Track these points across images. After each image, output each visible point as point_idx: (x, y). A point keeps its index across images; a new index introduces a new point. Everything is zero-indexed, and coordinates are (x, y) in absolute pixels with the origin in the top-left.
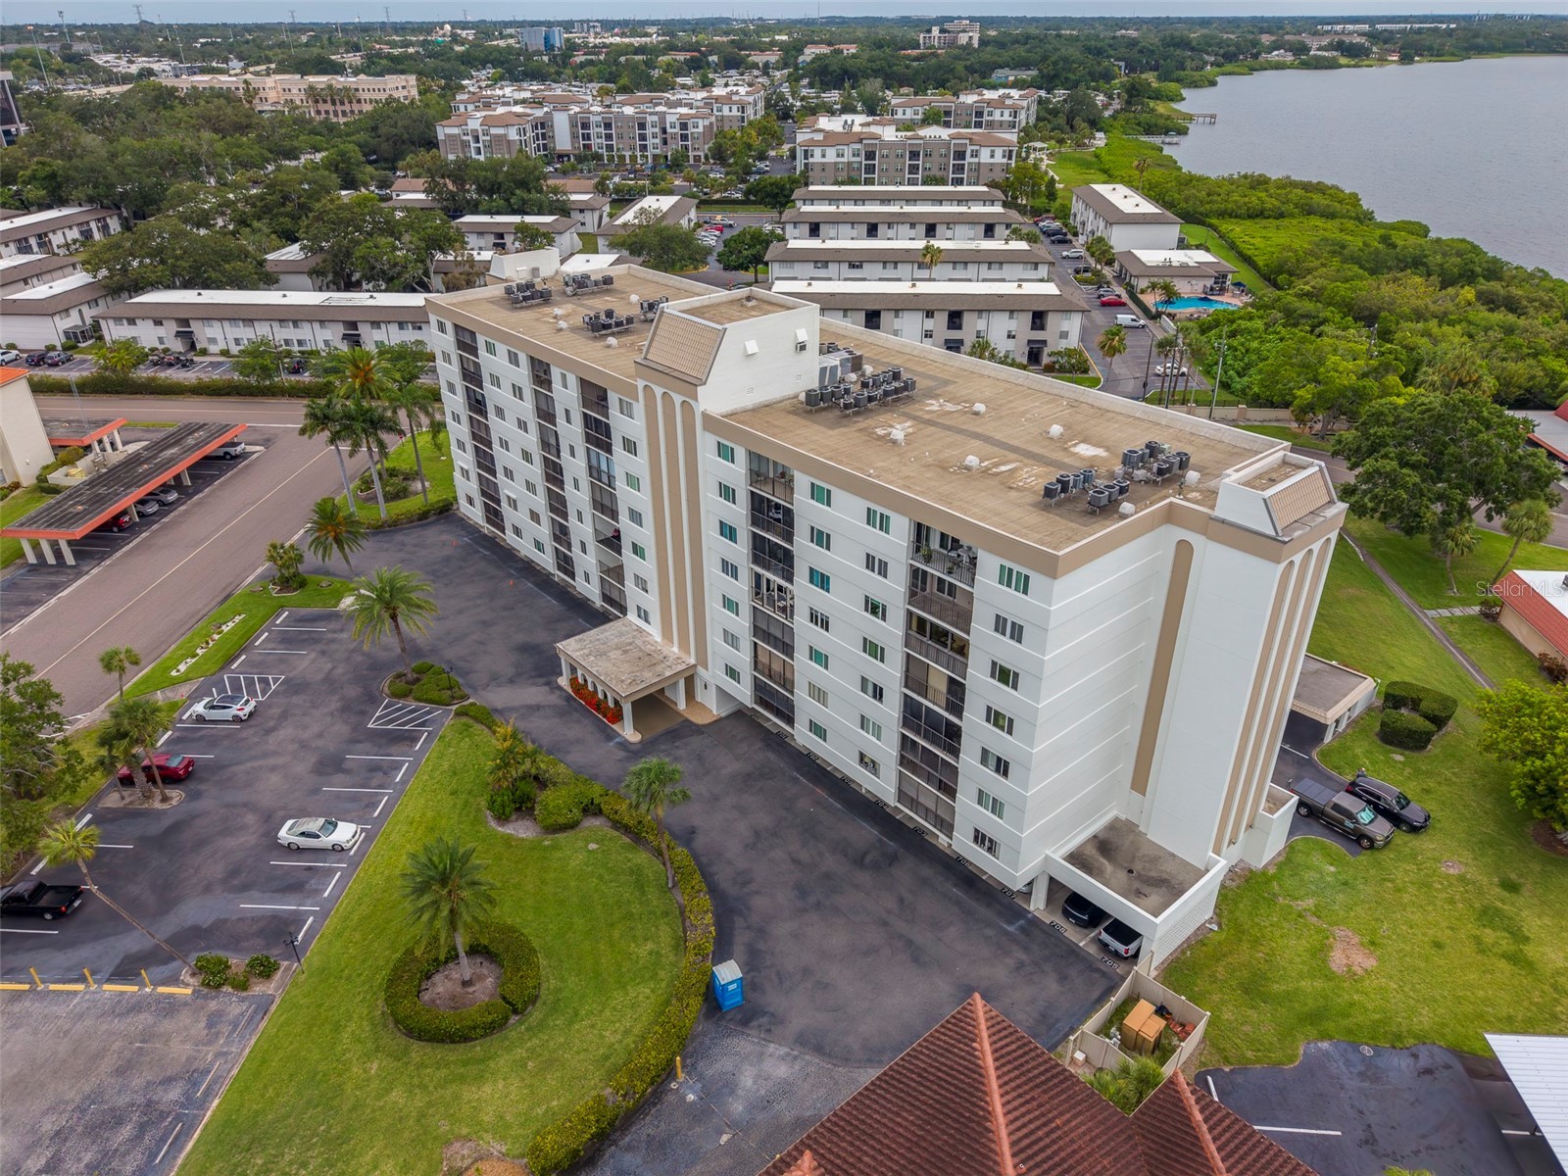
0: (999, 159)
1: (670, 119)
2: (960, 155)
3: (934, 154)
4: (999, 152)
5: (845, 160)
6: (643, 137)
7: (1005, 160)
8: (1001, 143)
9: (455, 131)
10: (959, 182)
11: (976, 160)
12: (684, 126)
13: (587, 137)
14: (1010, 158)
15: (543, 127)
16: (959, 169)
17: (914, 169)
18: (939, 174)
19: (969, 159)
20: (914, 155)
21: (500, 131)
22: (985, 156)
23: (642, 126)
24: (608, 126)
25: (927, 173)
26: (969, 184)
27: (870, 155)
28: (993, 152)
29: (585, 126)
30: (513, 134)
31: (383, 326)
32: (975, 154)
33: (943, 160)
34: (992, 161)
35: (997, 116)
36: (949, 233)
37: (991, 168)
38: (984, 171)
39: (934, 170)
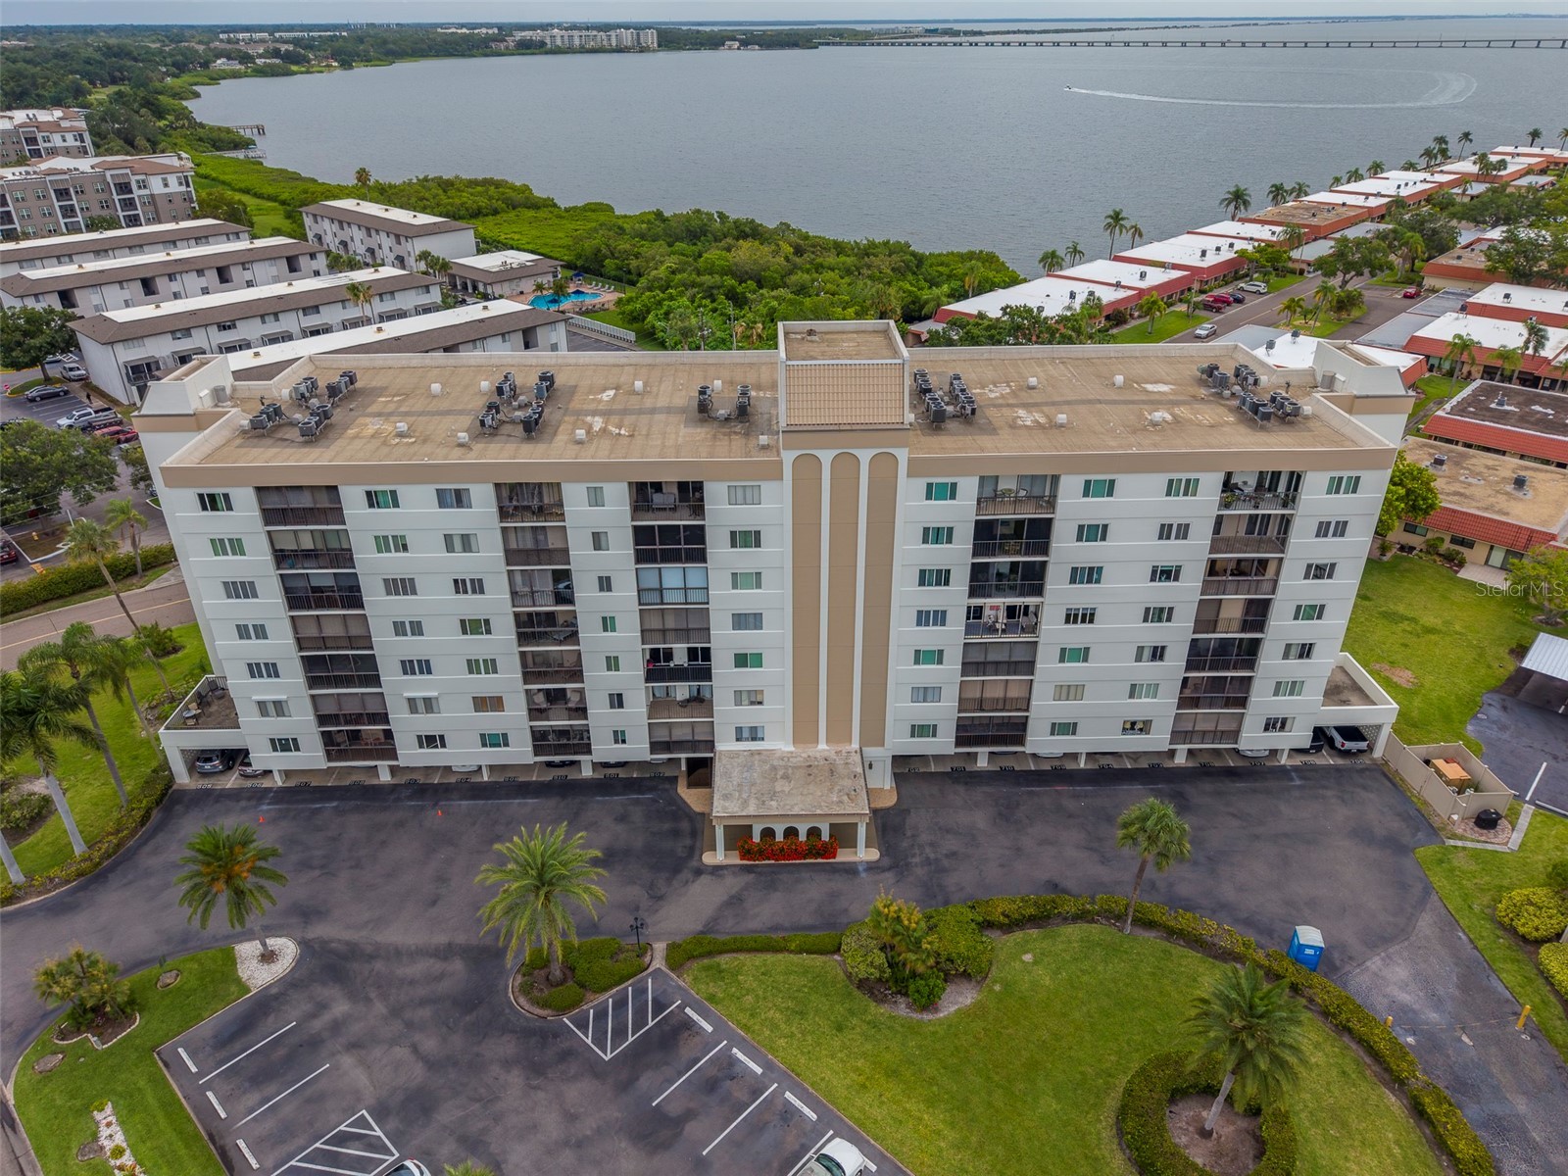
0: (174, 187)
2: (123, 188)
3: (87, 189)
4: (172, 180)
7: (183, 188)
8: (171, 170)
10: (134, 221)
11: (146, 192)
14: (188, 185)
16: (129, 204)
17: (69, 211)
18: (105, 216)
19: (137, 193)
20: (63, 194)
22: (156, 186)
25: (88, 214)
26: (149, 222)
28: (164, 180)
32: (143, 185)
33: (103, 196)
34: (167, 190)
35: (57, 140)
36: (247, 274)
37: (170, 199)
38: (161, 204)
39: (96, 211)
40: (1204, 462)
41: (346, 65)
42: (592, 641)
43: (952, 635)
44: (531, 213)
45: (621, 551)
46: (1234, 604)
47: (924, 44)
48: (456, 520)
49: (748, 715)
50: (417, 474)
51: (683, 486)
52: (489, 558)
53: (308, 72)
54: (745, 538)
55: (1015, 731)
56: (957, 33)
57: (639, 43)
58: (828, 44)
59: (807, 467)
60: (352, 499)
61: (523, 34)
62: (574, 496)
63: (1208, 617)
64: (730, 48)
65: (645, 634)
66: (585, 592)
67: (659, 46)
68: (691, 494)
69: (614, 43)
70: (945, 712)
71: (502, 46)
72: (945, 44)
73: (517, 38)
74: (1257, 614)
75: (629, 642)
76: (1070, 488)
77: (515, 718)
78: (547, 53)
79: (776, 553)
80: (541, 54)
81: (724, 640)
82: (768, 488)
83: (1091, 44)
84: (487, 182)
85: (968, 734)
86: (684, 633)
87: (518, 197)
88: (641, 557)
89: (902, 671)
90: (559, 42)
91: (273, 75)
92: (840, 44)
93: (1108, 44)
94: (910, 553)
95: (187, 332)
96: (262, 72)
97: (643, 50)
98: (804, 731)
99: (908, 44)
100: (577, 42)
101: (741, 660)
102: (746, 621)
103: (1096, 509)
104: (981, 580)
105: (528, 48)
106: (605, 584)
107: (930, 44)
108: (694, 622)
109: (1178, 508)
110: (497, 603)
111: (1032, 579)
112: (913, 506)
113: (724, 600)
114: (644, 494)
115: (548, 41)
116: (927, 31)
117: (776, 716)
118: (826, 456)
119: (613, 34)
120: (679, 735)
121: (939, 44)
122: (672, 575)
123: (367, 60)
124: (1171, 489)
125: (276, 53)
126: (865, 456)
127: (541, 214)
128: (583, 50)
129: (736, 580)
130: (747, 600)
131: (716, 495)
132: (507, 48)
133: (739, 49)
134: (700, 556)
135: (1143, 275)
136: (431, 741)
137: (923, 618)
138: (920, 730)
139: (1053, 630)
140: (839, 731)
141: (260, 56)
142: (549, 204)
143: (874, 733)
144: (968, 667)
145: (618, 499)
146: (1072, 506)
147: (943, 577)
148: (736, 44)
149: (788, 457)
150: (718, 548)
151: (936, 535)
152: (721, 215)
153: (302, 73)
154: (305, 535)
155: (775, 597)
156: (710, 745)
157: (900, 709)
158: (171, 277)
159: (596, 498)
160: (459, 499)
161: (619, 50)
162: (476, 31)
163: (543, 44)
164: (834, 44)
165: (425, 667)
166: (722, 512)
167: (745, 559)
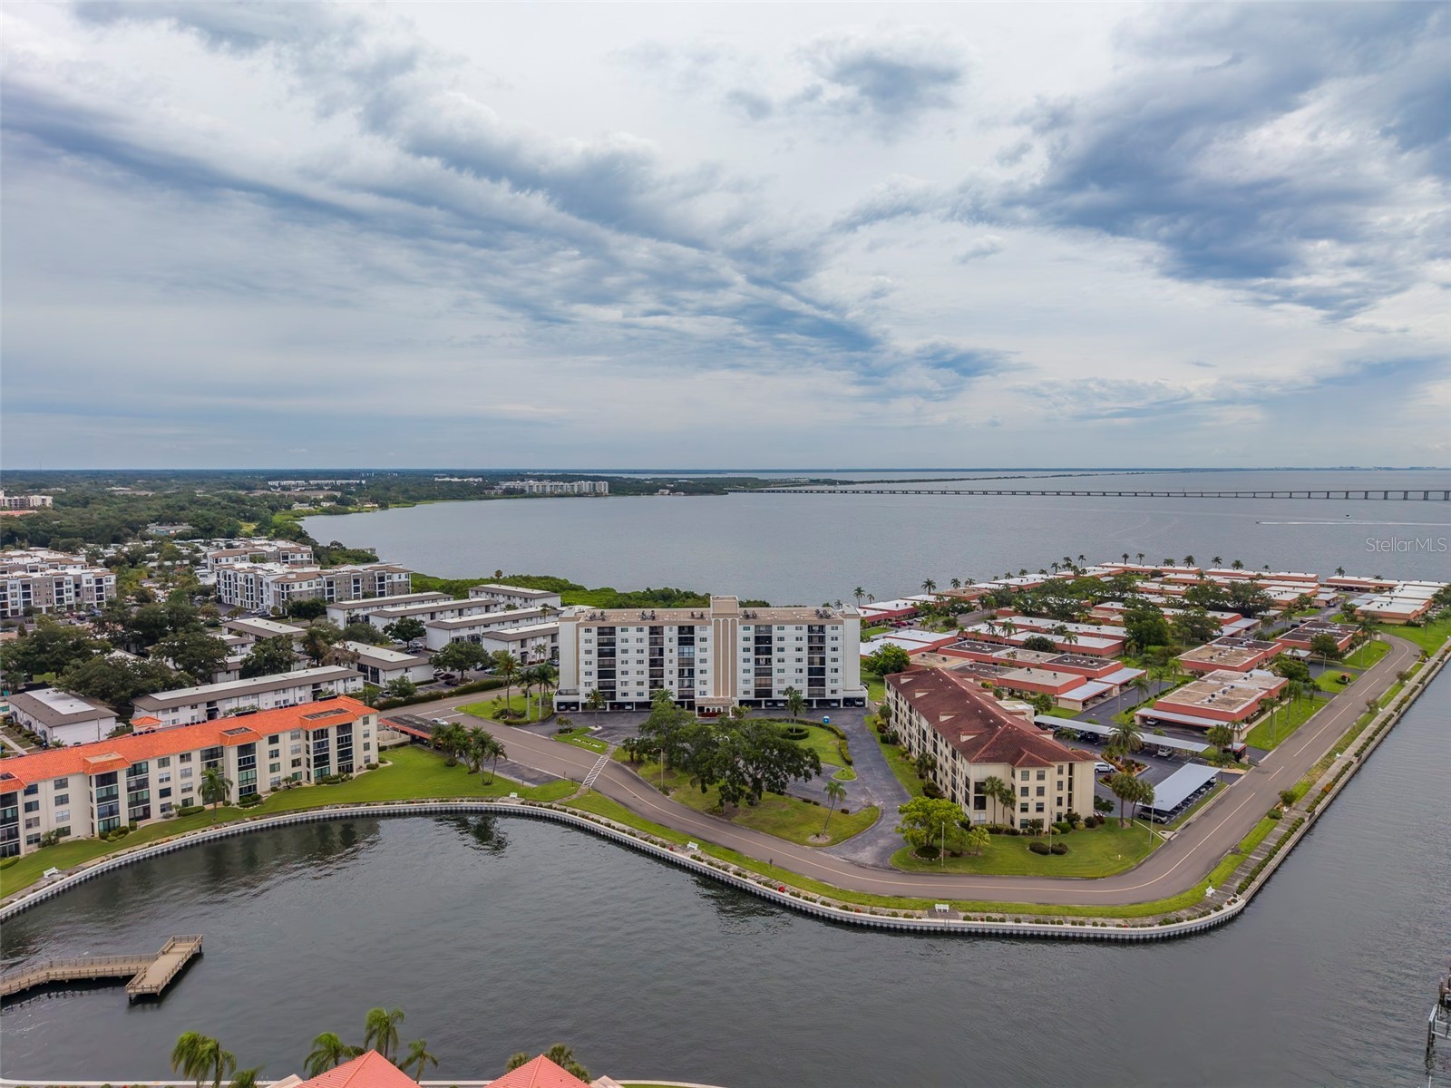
0: (403, 579)
1: (85, 577)
2: (382, 579)
4: (403, 575)
5: (313, 588)
6: (60, 593)
7: (407, 579)
10: (382, 594)
11: (390, 581)
12: (99, 582)
14: (409, 578)
16: (382, 587)
17: (357, 589)
18: (371, 590)
19: (387, 581)
20: (356, 581)
22: (395, 578)
23: (59, 585)
24: (26, 587)
28: (400, 576)
31: (335, 683)
32: (389, 578)
33: (371, 583)
34: (400, 580)
35: (298, 557)
36: (469, 613)
37: (400, 584)
38: (396, 587)
39: (367, 590)
40: (804, 622)
41: (384, 506)
42: (667, 666)
43: (751, 665)
44: (574, 592)
45: (676, 641)
46: (817, 657)
47: (807, 492)
48: (640, 635)
49: (703, 688)
50: (632, 624)
51: (689, 627)
52: (646, 645)
53: (359, 512)
54: (704, 640)
55: (769, 693)
56: (833, 483)
57: (594, 490)
58: (736, 491)
59: (717, 622)
60: (618, 629)
61: (508, 484)
62: (666, 629)
63: (811, 661)
64: (662, 494)
65: (679, 665)
66: (666, 652)
67: (610, 492)
68: (691, 629)
69: (576, 491)
70: (751, 687)
71: (493, 492)
72: (823, 492)
73: (504, 487)
74: (823, 661)
75: (675, 666)
76: (775, 628)
77: (646, 688)
78: (526, 497)
79: (710, 644)
80: (521, 497)
81: (698, 666)
82: (708, 627)
83: (931, 492)
84: (546, 578)
85: (758, 694)
86: (688, 664)
87: (566, 586)
88: (679, 644)
89: (741, 675)
90: (535, 490)
91: (336, 514)
92: (745, 491)
93: (944, 493)
94: (741, 644)
95: (474, 627)
96: (328, 512)
97: (598, 495)
98: (717, 692)
99: (795, 492)
100: (548, 489)
101: (702, 672)
102: (703, 661)
103: (781, 633)
104: (758, 651)
105: (512, 493)
106: (671, 651)
107: (811, 492)
108: (690, 662)
109: (799, 633)
110: (646, 656)
111: (769, 651)
112: (741, 633)
113: (698, 655)
114: (681, 629)
115: (527, 489)
116: (812, 481)
117: (710, 688)
118: (721, 620)
119: (575, 484)
120: (686, 693)
121: (818, 492)
122: (686, 649)
123: (397, 503)
124: (797, 629)
125: (333, 498)
126: (729, 620)
127: (580, 592)
128: (552, 495)
129: (701, 650)
130: (703, 655)
131: (697, 629)
132: (496, 494)
133: (669, 494)
134: (693, 644)
135: (865, 612)
136: (625, 694)
137: (745, 660)
138: (746, 692)
139: (775, 665)
140: (725, 693)
141: (323, 500)
142: (582, 588)
143: (734, 694)
144: (756, 675)
145: (676, 629)
146: (776, 633)
147: (748, 650)
148: (668, 491)
149: (713, 620)
150: (697, 641)
151: (746, 639)
152: (678, 590)
153: (355, 512)
154: (605, 638)
155: (710, 655)
156: (693, 697)
157: (741, 686)
158: (441, 612)
159: (671, 630)
160: (641, 630)
161: (580, 495)
162: (465, 480)
163: (523, 491)
164: (740, 491)
165: (627, 673)
166: (698, 633)
167: (703, 645)
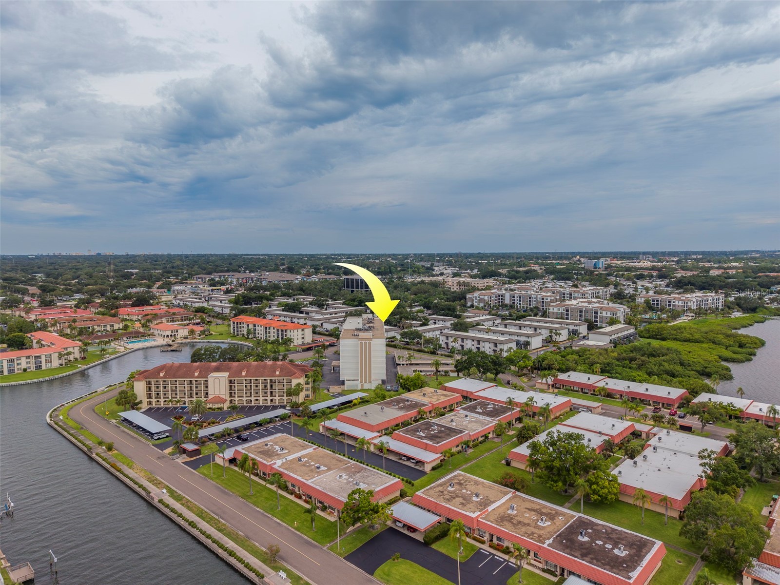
1: (539, 296)
6: (530, 301)
9: (471, 296)
12: (543, 299)
13: (514, 300)
15: (502, 296)
21: (482, 297)
23: (530, 298)
24: (520, 297)
27: (567, 311)
29: (514, 297)
30: (486, 298)
